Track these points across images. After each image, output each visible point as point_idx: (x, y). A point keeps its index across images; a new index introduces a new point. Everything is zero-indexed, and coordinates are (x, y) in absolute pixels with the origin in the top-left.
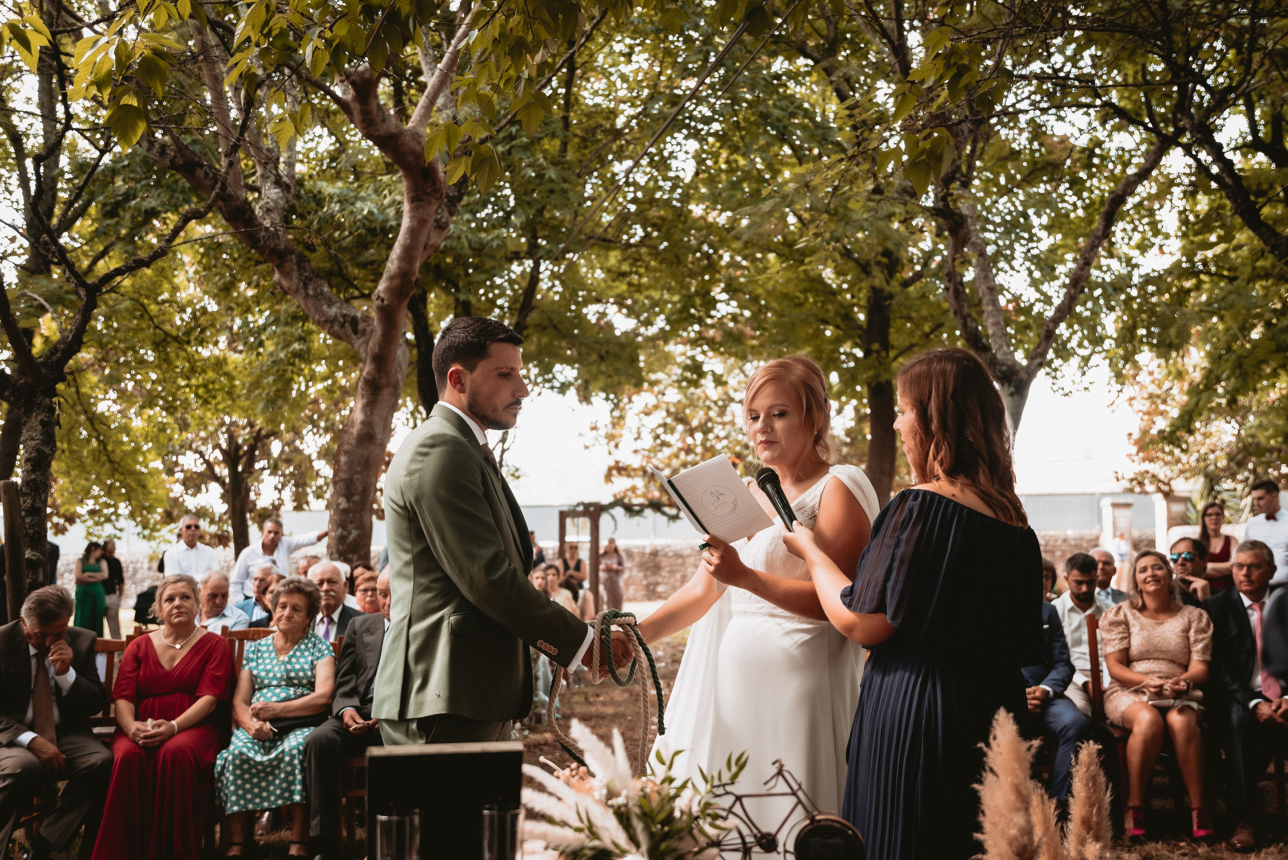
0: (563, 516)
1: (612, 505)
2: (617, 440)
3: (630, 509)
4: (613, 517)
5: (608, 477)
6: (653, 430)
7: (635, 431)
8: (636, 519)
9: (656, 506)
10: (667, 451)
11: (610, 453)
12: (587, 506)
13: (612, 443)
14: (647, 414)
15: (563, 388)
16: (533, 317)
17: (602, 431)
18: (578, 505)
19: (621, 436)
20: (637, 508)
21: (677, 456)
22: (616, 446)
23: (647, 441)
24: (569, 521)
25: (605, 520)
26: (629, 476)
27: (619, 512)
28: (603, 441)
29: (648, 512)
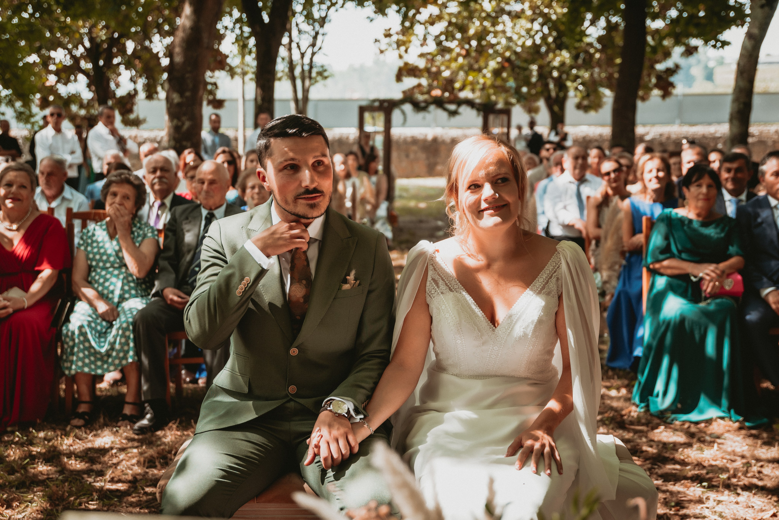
0: (362, 110)
1: (402, 101)
2: (407, 45)
3: (417, 105)
4: (403, 113)
5: (399, 78)
6: (437, 37)
7: (421, 37)
8: (421, 115)
9: (439, 103)
10: (448, 57)
11: (401, 57)
12: (382, 102)
13: (403, 48)
14: (432, 24)
17: (395, 38)
18: (374, 101)
19: (410, 42)
20: (423, 105)
21: (456, 60)
22: (406, 51)
23: (431, 47)
24: (367, 116)
25: (396, 115)
26: (415, 76)
27: (408, 107)
28: (395, 46)
29: (432, 108)
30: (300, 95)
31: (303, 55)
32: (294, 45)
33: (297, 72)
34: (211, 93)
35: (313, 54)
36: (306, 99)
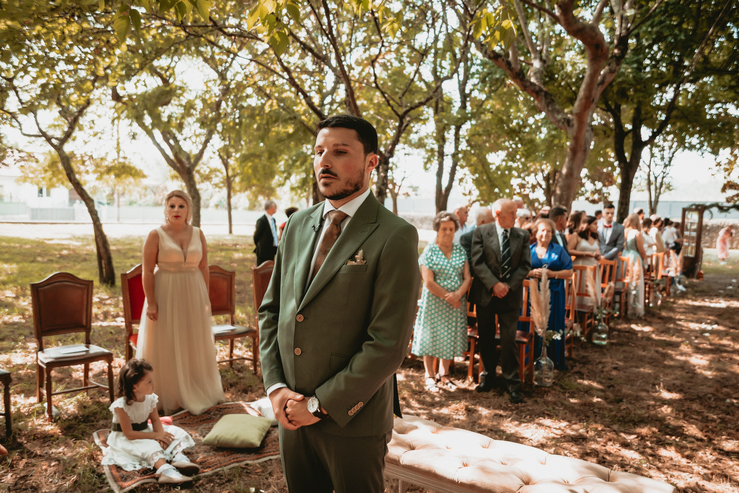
0: (684, 210)
1: (712, 206)
2: (730, 171)
3: (722, 209)
4: (711, 212)
5: (724, 190)
8: (724, 214)
11: (726, 178)
12: (698, 206)
13: (727, 173)
15: (692, 147)
16: (674, 113)
17: (722, 167)
18: (693, 205)
19: (733, 169)
20: (725, 208)
22: (729, 174)
24: (687, 213)
25: (706, 213)
26: (735, 189)
27: (715, 210)
28: (722, 172)
29: (732, 210)
30: (653, 199)
31: (656, 178)
32: (651, 173)
33: (653, 187)
34: (606, 198)
35: (663, 178)
36: (657, 202)
